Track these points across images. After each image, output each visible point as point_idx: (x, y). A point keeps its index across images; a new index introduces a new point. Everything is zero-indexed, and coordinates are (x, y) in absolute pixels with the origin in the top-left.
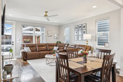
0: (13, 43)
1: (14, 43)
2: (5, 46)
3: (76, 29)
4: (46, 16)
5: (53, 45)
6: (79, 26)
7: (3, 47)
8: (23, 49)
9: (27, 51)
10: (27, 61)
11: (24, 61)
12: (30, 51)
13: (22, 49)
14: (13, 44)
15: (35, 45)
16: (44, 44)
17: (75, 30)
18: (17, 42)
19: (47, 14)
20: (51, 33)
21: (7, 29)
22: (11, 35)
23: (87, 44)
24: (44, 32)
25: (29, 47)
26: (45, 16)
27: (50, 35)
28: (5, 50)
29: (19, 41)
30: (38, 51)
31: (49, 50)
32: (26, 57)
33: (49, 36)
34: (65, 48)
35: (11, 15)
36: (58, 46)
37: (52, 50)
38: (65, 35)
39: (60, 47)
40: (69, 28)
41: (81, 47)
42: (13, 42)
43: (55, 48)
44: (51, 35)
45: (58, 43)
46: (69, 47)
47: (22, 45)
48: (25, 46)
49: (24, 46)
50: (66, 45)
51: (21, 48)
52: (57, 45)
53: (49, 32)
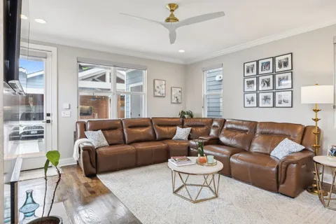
0: (48, 118)
1: (53, 118)
2: (23, 126)
3: (248, 71)
4: (171, 19)
5: (172, 124)
6: (260, 62)
7: (17, 128)
8: (83, 136)
9: (95, 144)
10: (99, 176)
11: (89, 180)
12: (105, 143)
13: (79, 136)
14: (48, 121)
15: (119, 123)
16: (144, 119)
17: (246, 75)
18: (63, 114)
19: (174, 13)
20: (163, 86)
21: (28, 76)
22: (43, 95)
23: (316, 120)
24: (144, 83)
25: (100, 131)
26: (168, 20)
27: (159, 92)
28: (23, 136)
29: (68, 112)
30: (129, 144)
31: (162, 140)
32: (94, 164)
33: (159, 95)
34: (213, 133)
35: (44, 22)
36: (189, 126)
37: (171, 139)
38: (205, 93)
39: (194, 129)
40: (221, 69)
41: (277, 131)
42: (48, 115)
43: (182, 133)
44: (163, 92)
45: (186, 116)
46: (227, 129)
47: (78, 126)
48: (88, 126)
49: (84, 127)
50: (215, 123)
51: (76, 133)
52: (185, 124)
53: (157, 83)
